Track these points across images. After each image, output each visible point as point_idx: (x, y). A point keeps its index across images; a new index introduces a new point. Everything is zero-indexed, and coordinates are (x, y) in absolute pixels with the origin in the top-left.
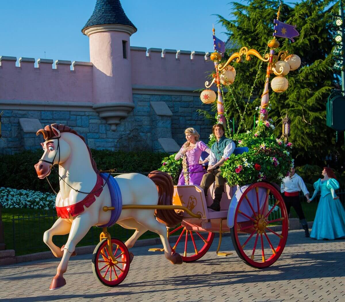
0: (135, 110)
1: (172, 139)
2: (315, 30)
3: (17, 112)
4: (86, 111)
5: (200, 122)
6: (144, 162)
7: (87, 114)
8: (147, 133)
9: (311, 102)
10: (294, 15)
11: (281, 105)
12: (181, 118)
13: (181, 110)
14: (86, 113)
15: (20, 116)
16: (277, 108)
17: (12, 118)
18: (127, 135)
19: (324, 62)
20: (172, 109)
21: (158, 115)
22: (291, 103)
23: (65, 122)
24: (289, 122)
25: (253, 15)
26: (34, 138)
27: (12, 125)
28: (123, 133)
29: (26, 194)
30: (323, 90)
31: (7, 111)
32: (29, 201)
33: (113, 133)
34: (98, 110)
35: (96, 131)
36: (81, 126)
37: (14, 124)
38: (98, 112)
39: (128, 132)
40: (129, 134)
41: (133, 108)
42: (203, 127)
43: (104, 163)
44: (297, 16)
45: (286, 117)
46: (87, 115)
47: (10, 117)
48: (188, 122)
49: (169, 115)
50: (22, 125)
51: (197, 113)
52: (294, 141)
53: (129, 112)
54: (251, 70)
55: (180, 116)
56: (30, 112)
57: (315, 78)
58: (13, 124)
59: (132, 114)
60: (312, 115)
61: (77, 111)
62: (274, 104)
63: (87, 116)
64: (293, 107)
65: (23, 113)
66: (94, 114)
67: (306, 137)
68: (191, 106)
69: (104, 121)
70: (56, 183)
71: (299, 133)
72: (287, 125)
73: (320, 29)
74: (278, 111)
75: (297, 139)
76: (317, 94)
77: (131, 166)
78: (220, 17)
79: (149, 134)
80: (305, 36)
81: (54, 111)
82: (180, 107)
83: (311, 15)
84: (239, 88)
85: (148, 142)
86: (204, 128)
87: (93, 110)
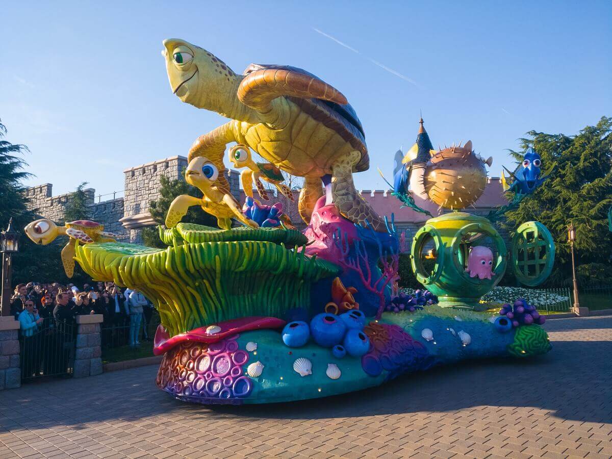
2: (594, 155)
9: (593, 212)
10: (574, 145)
11: (566, 215)
16: (563, 217)
19: (603, 180)
22: (575, 214)
24: (574, 229)
25: (539, 146)
30: (604, 202)
44: (577, 145)
45: (571, 226)
52: (580, 243)
54: (539, 190)
57: (596, 192)
60: (595, 222)
62: (560, 215)
64: (577, 216)
67: (590, 240)
71: (584, 237)
72: (572, 232)
73: (599, 154)
74: (564, 220)
75: (582, 242)
76: (599, 205)
78: (511, 151)
80: (585, 160)
83: (589, 143)
84: (529, 204)
87: (413, 225)
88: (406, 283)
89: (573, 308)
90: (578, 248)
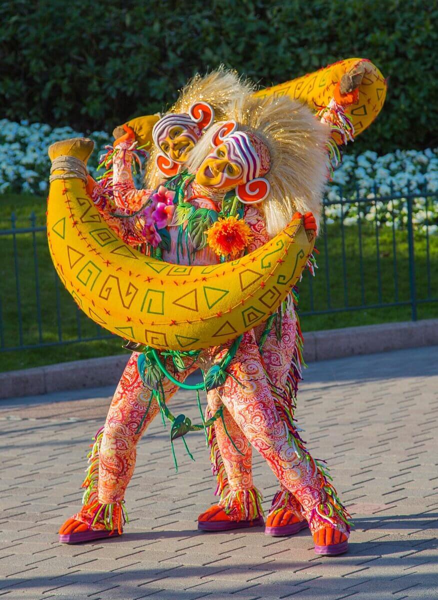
29: (18, 139)
32: (30, 167)
43: (318, 14)
70: (134, 93)
77: (427, 22)
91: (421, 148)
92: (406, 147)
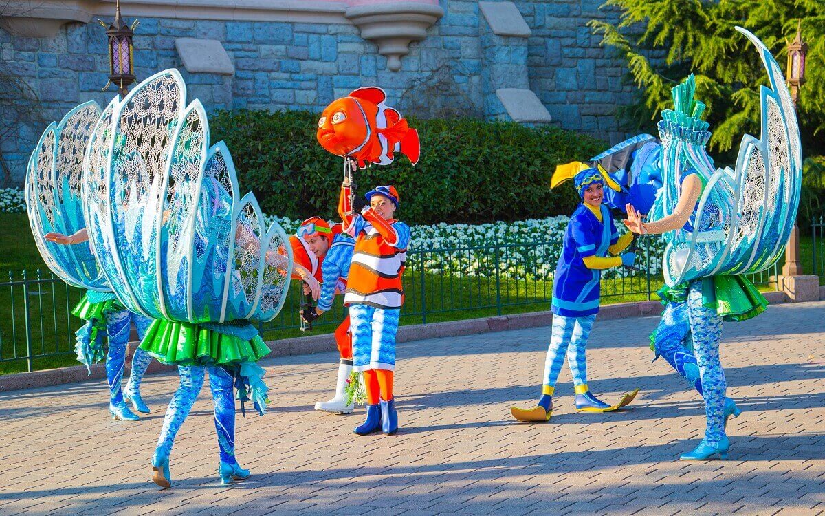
0: (442, 21)
1: (529, 91)
3: (169, 22)
4: (330, 24)
5: (594, 52)
6: (463, 143)
7: (332, 29)
8: (471, 75)
11: (785, 9)
12: (551, 41)
13: (551, 22)
14: (330, 28)
15: (177, 33)
16: (777, 16)
17: (159, 38)
18: (424, 80)
20: (529, 19)
21: (497, 35)
23: (283, 48)
24: (804, 50)
26: (211, 84)
27: (159, 55)
28: (416, 75)
31: (147, 21)
33: (393, 74)
34: (358, 21)
35: (355, 71)
36: (320, 59)
37: (164, 53)
38: (358, 26)
39: (427, 74)
40: (430, 78)
41: (438, 17)
42: (600, 62)
45: (797, 39)
46: (333, 32)
47: (154, 35)
48: (566, 51)
49: (522, 34)
50: (183, 54)
51: (587, 30)
52: (814, 94)
53: (429, 26)
55: (549, 36)
56: (200, 25)
58: (160, 52)
59: (436, 31)
61: (309, 23)
63: (333, 35)
64: (813, 13)
65: (185, 27)
66: (350, 29)
68: (575, 13)
69: (372, 48)
70: (263, 189)
72: (798, 58)
74: (779, 23)
79: (475, 79)
81: (255, 22)
82: (550, 15)
85: (474, 97)
86: (604, 66)
87: (345, 21)
88: (318, 204)
89: (780, 277)
90: (808, 107)
91: (430, 224)
92: (421, 223)
